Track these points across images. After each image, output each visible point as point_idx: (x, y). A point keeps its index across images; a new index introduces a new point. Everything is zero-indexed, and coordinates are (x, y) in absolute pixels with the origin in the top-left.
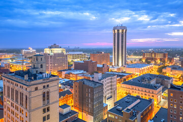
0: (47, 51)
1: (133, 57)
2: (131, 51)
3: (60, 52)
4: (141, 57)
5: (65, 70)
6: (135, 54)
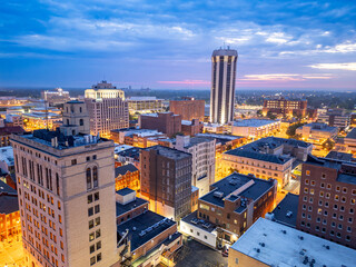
0: (91, 94)
1: (247, 107)
2: (243, 95)
3: (114, 96)
4: (261, 107)
5: (125, 130)
6: (251, 102)
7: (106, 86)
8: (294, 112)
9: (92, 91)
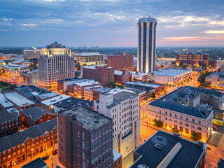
1: (164, 59)
2: (161, 51)
3: (63, 53)
4: (174, 59)
6: (167, 55)
7: (57, 46)
8: (200, 63)
9: (45, 50)
